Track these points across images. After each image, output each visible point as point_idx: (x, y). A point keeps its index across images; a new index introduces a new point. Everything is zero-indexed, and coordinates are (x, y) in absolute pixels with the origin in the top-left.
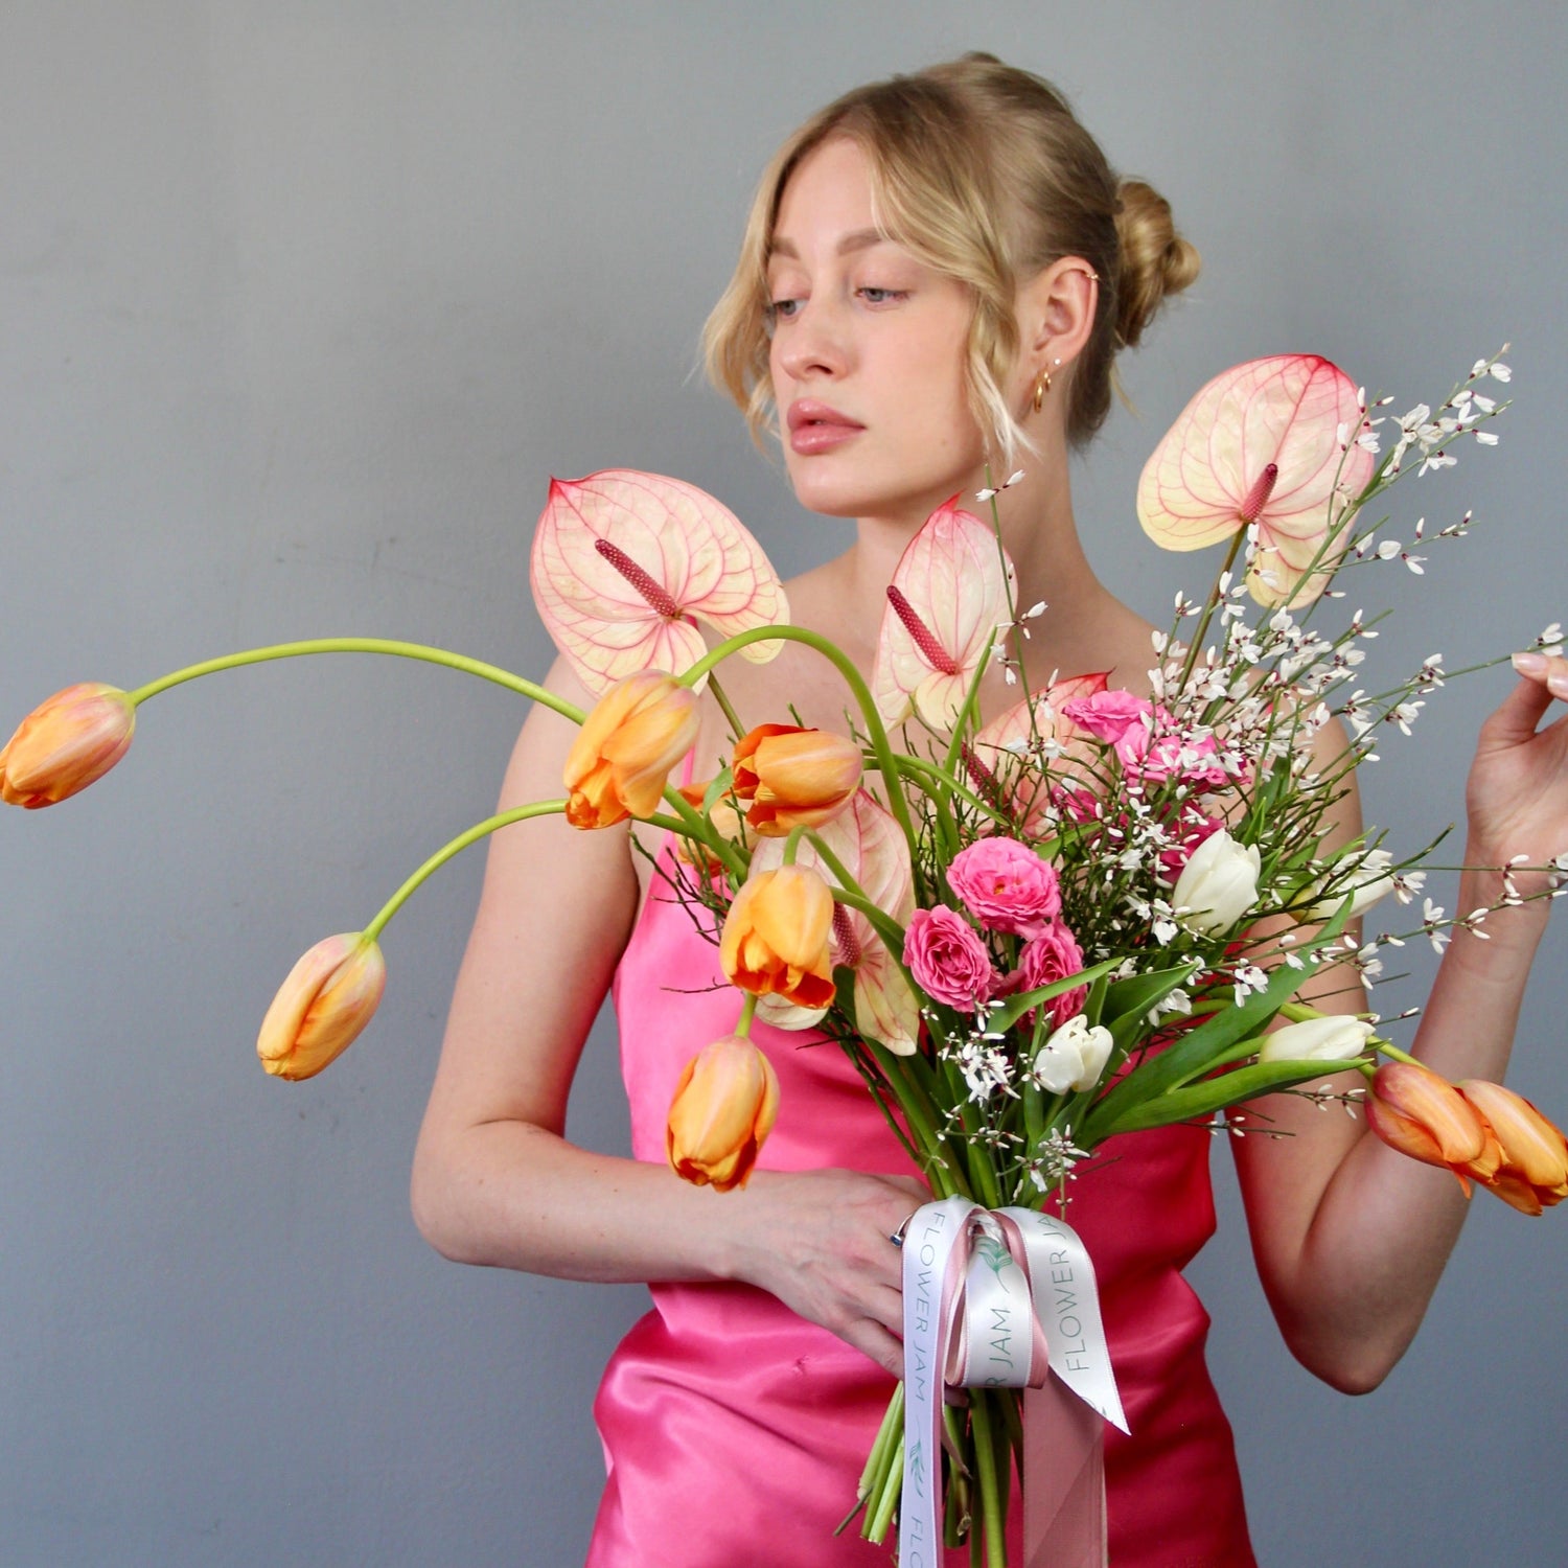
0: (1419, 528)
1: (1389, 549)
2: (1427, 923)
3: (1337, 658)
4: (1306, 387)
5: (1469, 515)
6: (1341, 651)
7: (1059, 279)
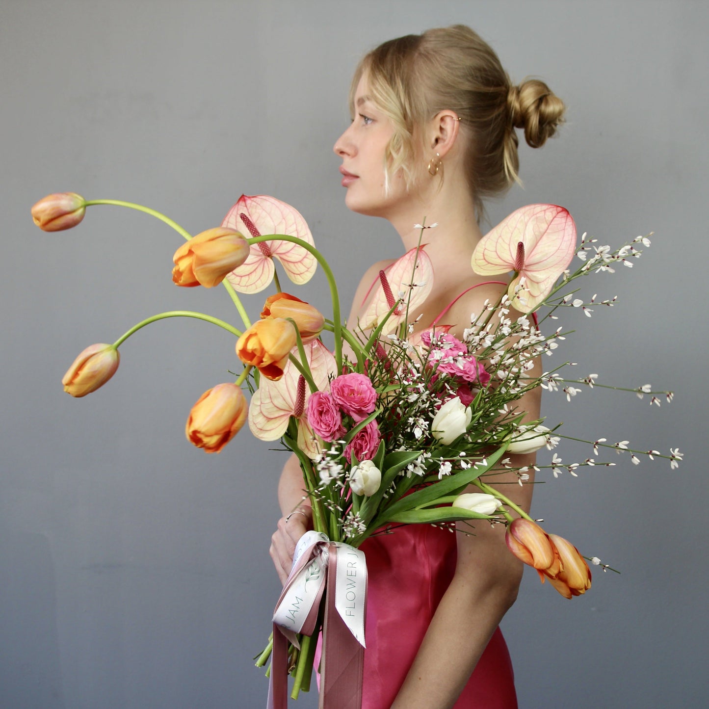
0: (594, 298)
1: (578, 303)
2: (553, 464)
3: (547, 345)
5: (616, 298)
6: (549, 342)
7: (442, 119)
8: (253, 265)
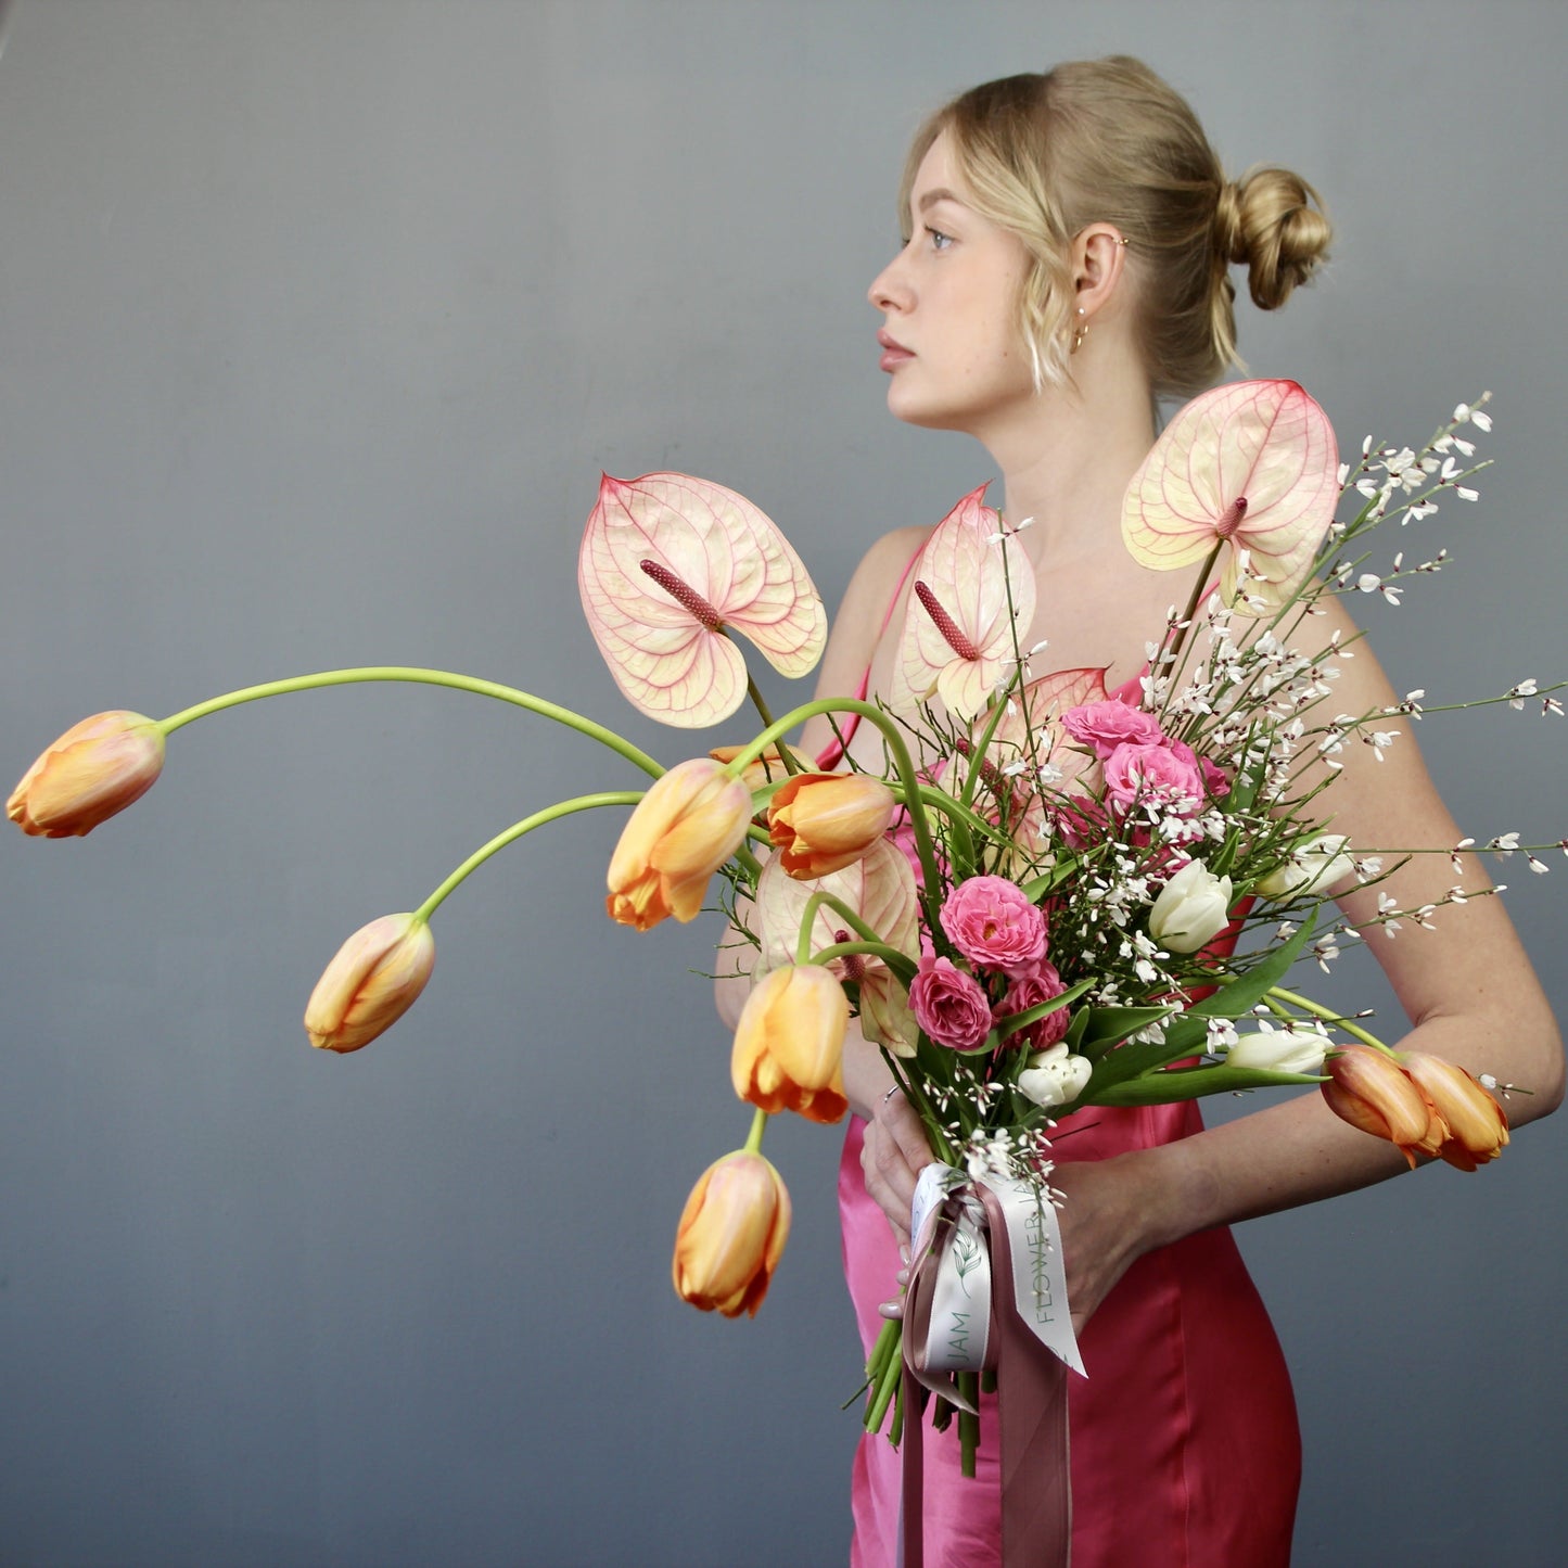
0: (1397, 562)
1: (1369, 582)
4: (1277, 412)
5: (1443, 553)
7: (1090, 242)
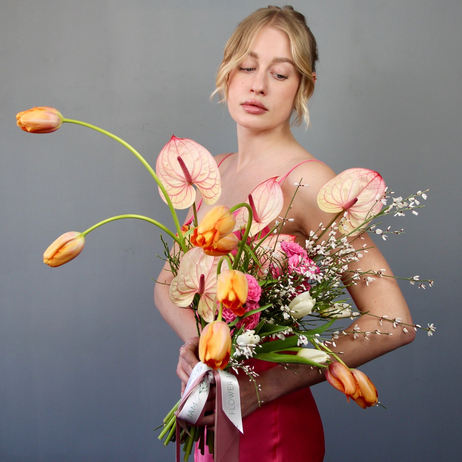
0: (388, 228)
1: (379, 231)
3: (355, 254)
4: (372, 180)
5: (402, 230)
6: (357, 253)
8: (180, 188)
